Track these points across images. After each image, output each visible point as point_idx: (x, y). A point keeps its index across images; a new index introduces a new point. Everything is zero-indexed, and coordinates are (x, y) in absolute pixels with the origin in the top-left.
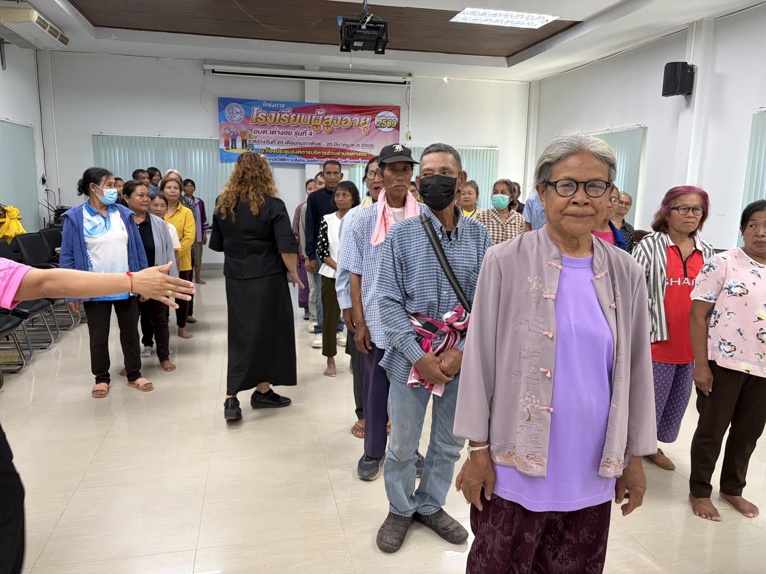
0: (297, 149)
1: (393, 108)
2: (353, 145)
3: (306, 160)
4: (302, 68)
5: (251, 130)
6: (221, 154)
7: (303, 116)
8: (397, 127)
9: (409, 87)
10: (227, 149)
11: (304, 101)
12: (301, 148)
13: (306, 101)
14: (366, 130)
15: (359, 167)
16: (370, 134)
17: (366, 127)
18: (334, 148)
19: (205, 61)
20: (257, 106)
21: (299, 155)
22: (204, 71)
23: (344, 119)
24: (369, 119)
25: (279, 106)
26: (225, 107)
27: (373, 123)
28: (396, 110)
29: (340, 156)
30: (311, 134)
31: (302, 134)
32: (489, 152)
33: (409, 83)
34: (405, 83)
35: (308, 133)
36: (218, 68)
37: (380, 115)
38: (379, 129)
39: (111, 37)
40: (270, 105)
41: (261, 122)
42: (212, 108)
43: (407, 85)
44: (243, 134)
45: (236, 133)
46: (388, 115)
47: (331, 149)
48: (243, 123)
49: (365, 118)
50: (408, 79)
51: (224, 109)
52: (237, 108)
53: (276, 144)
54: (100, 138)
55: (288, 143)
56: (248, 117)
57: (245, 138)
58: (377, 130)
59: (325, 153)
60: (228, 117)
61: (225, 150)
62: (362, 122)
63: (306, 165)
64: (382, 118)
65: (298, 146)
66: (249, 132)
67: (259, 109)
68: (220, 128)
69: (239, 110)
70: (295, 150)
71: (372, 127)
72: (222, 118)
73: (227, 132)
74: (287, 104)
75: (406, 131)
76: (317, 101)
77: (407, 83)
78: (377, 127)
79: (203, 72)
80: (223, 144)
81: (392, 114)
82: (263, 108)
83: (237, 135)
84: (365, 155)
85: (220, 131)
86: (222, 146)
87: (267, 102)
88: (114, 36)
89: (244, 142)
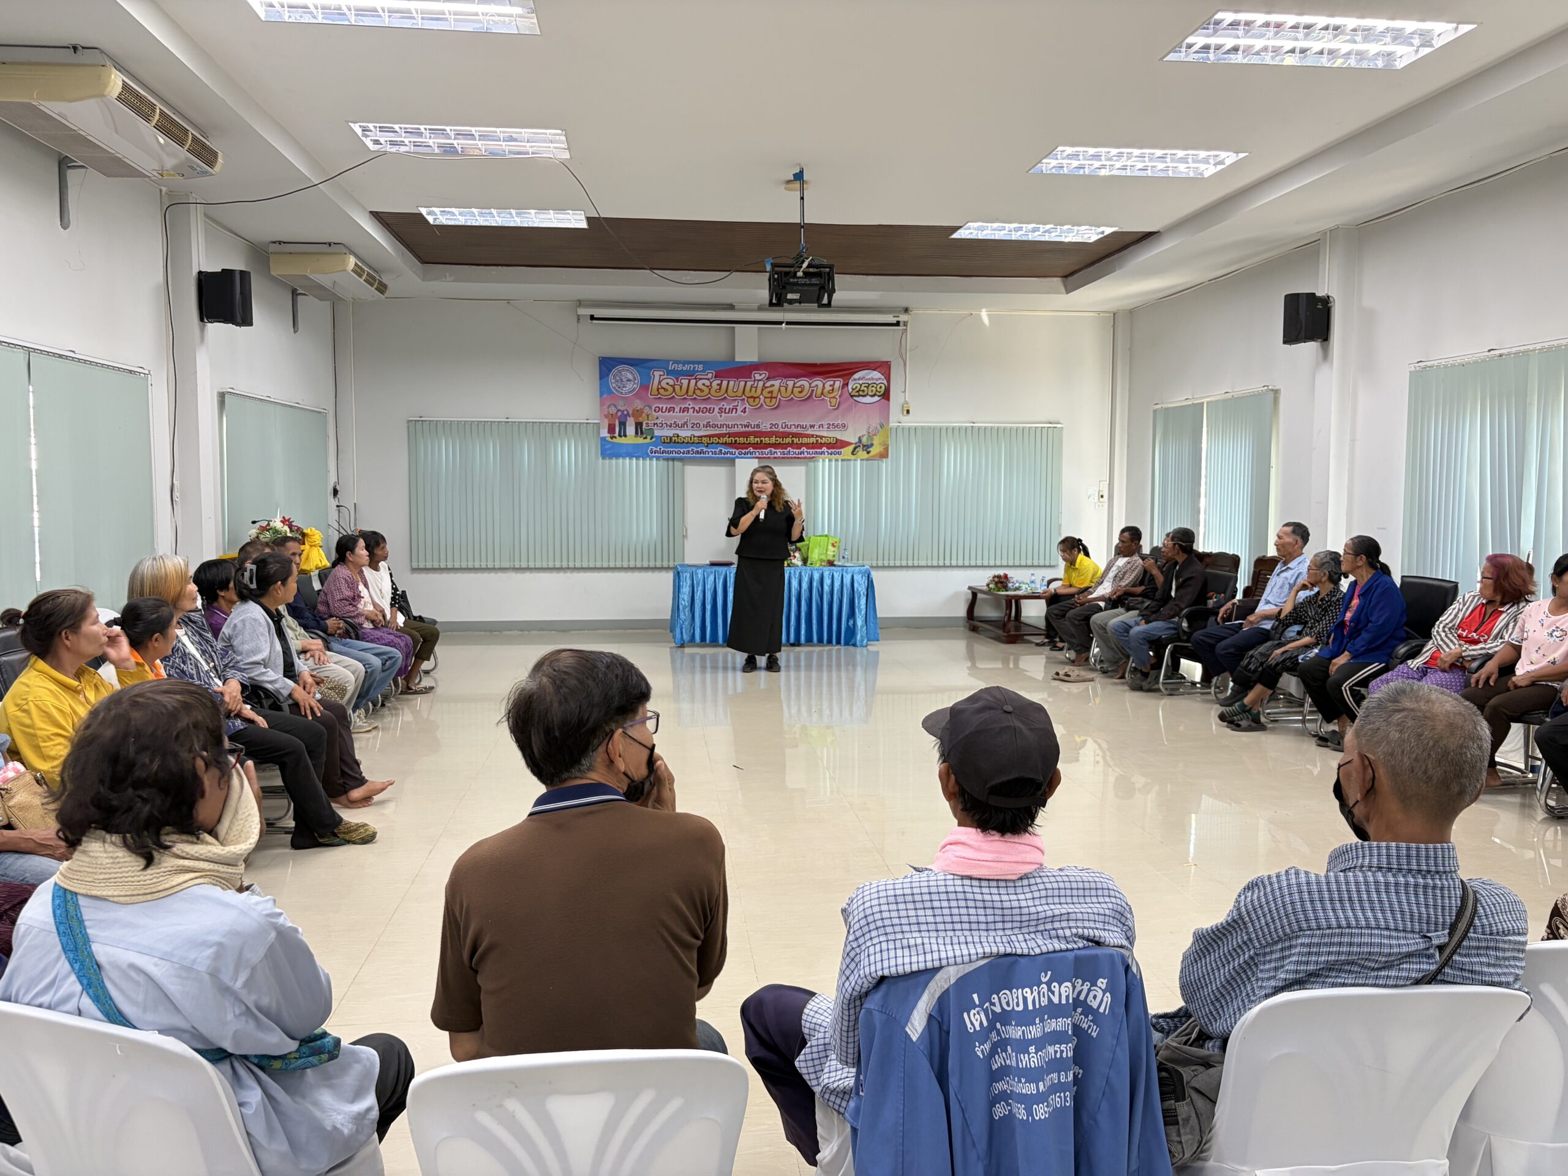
0: (723, 435)
1: (878, 365)
2: (812, 426)
3: (737, 452)
4: (731, 307)
5: (650, 407)
6: (602, 446)
7: (732, 383)
8: (886, 395)
9: (906, 330)
10: (612, 438)
11: (734, 358)
12: (728, 434)
13: (737, 359)
14: (833, 401)
15: (824, 461)
16: (841, 408)
17: (834, 397)
18: (782, 432)
19: (580, 303)
20: (658, 368)
21: (726, 443)
22: (579, 318)
23: (797, 385)
24: (838, 383)
25: (694, 368)
26: (610, 371)
27: (846, 389)
28: (884, 367)
29: (792, 445)
30: (744, 411)
31: (731, 411)
32: (1045, 432)
33: (905, 324)
34: (898, 324)
35: (740, 409)
36: (598, 312)
37: (856, 376)
38: (855, 398)
39: (446, 278)
40: (680, 367)
41: (667, 393)
42: (590, 373)
43: (901, 328)
44: (637, 413)
45: (625, 413)
46: (869, 377)
47: (777, 434)
48: (637, 396)
49: (832, 383)
50: (903, 318)
51: (608, 376)
52: (628, 374)
53: (689, 427)
54: (419, 425)
55: (708, 425)
56: (645, 387)
57: (641, 420)
58: (851, 400)
59: (766, 440)
60: (614, 388)
61: (609, 439)
62: (828, 388)
63: (737, 460)
64: (861, 382)
65: (724, 431)
66: (647, 410)
67: (662, 373)
68: (602, 404)
69: (630, 376)
70: (719, 436)
71: (842, 398)
72: (604, 389)
73: (613, 410)
74: (707, 364)
75: (902, 401)
76: (753, 358)
77: (901, 324)
78: (852, 396)
79: (576, 319)
80: (606, 430)
81: (876, 374)
82: (670, 373)
83: (628, 415)
84: (833, 441)
85: (601, 410)
86: (604, 433)
87: (675, 362)
88: (450, 276)
89: (638, 425)
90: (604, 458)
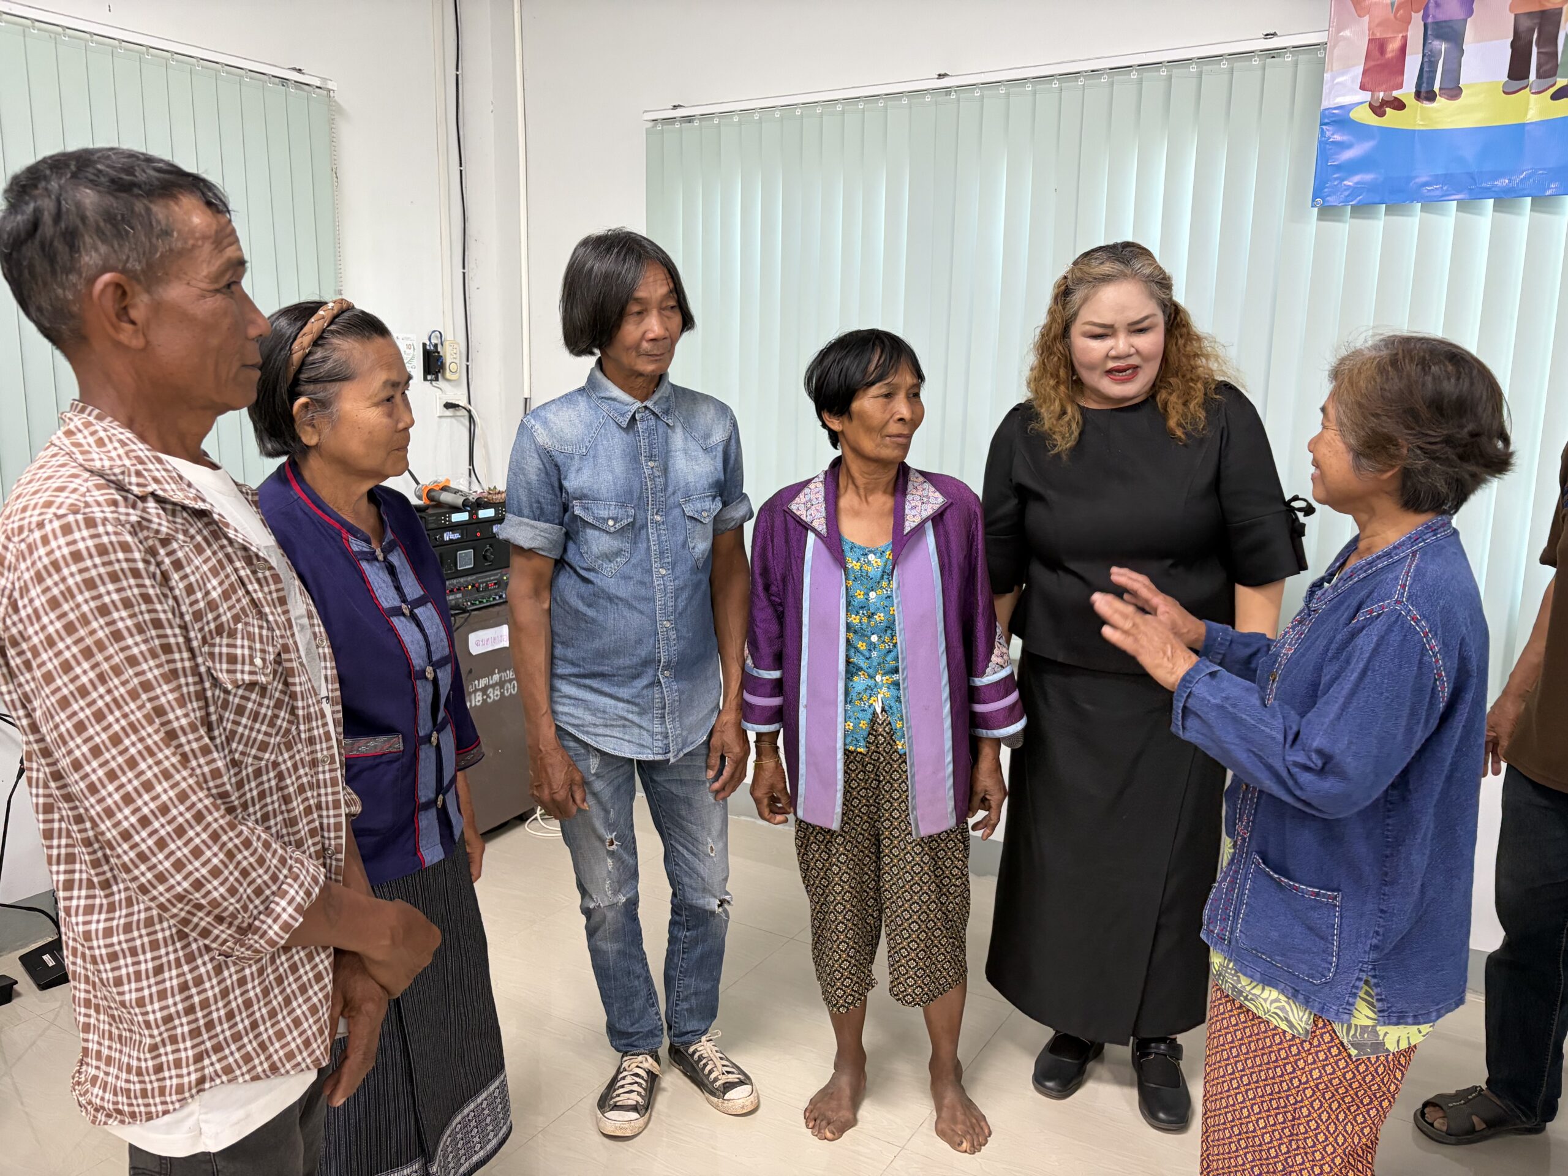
6: (1326, 149)
10: (1378, 110)
54: (672, 135)
61: (1363, 115)
80: (1355, 74)
86: (1345, 88)
89: (1532, 31)
90: (1327, 212)
